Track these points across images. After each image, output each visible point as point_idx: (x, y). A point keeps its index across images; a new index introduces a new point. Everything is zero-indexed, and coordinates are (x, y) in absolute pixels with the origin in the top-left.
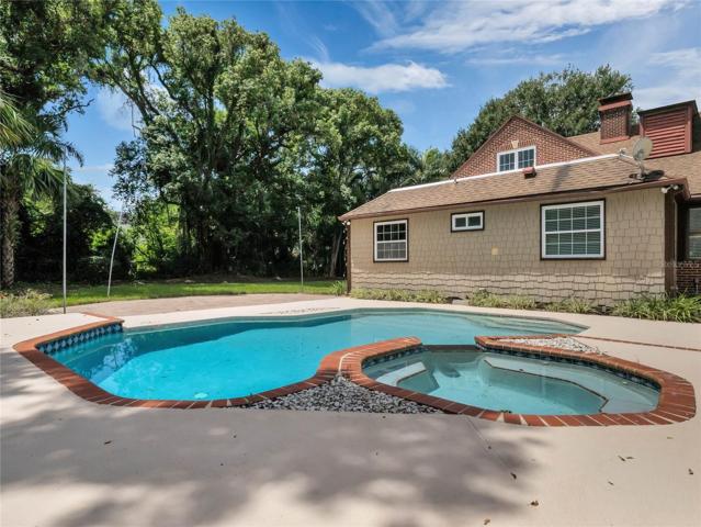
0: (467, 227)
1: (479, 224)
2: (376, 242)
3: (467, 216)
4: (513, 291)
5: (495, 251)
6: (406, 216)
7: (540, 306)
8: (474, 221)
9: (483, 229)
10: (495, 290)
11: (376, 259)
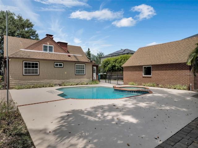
0: (59, 66)
1: (62, 66)
2: (24, 68)
3: (59, 63)
4: (70, 82)
5: (66, 73)
6: (38, 61)
7: (77, 85)
8: (61, 65)
9: (63, 67)
10: (66, 82)
11: (24, 74)
